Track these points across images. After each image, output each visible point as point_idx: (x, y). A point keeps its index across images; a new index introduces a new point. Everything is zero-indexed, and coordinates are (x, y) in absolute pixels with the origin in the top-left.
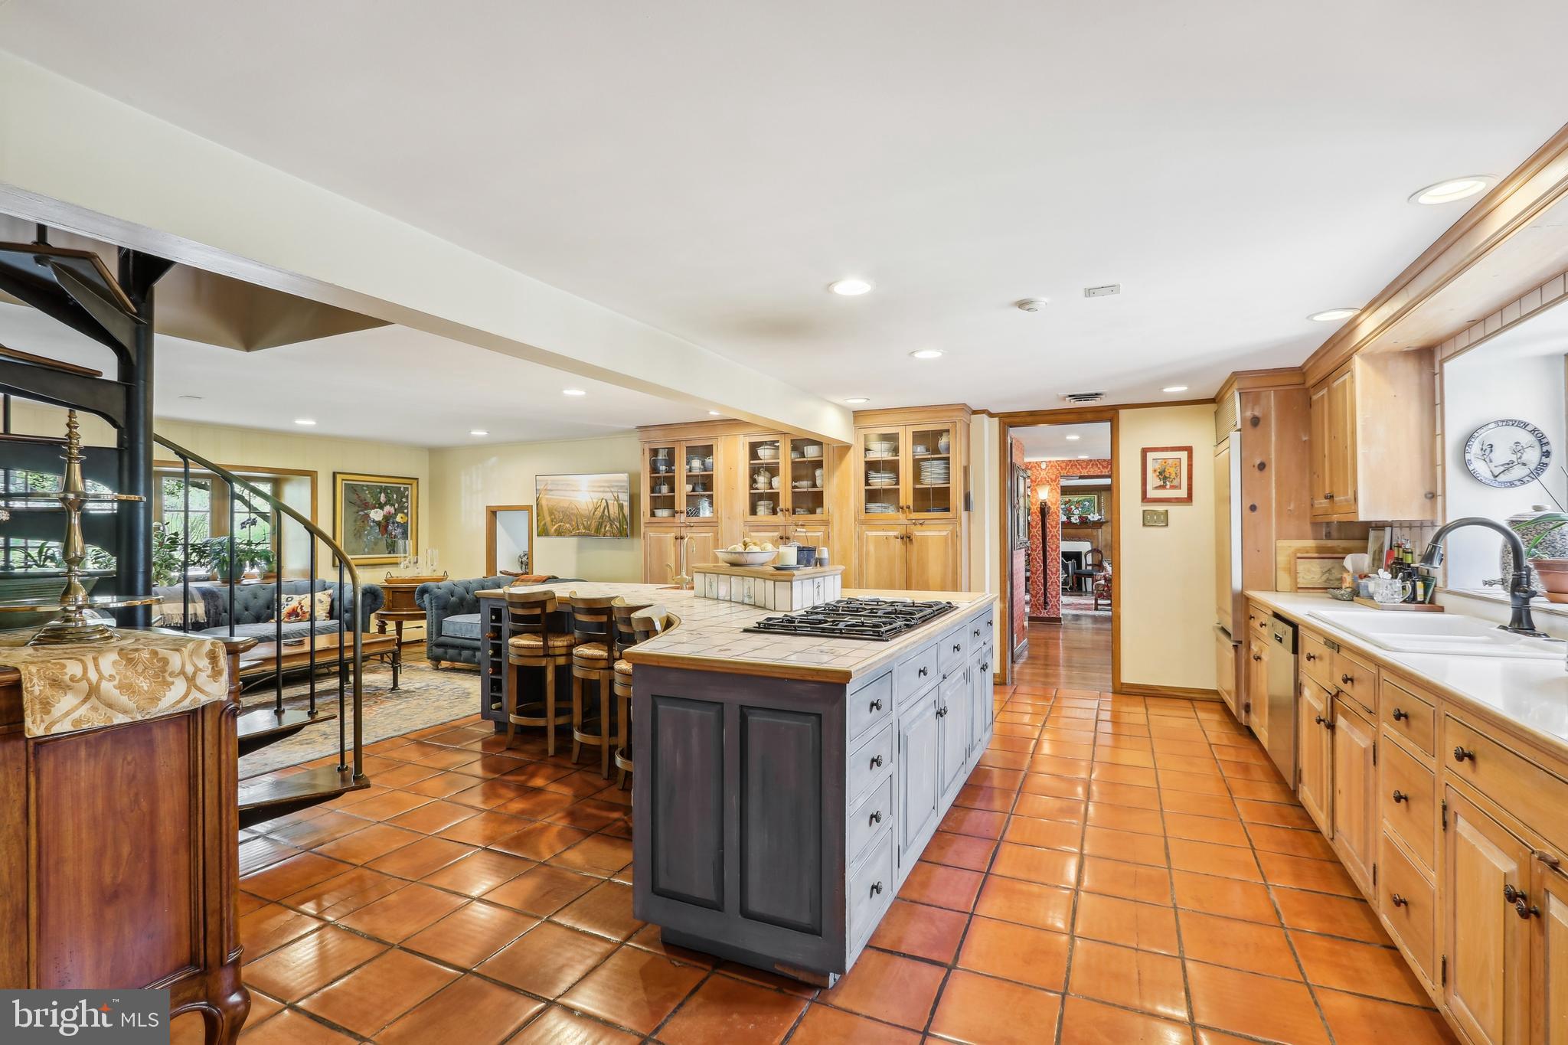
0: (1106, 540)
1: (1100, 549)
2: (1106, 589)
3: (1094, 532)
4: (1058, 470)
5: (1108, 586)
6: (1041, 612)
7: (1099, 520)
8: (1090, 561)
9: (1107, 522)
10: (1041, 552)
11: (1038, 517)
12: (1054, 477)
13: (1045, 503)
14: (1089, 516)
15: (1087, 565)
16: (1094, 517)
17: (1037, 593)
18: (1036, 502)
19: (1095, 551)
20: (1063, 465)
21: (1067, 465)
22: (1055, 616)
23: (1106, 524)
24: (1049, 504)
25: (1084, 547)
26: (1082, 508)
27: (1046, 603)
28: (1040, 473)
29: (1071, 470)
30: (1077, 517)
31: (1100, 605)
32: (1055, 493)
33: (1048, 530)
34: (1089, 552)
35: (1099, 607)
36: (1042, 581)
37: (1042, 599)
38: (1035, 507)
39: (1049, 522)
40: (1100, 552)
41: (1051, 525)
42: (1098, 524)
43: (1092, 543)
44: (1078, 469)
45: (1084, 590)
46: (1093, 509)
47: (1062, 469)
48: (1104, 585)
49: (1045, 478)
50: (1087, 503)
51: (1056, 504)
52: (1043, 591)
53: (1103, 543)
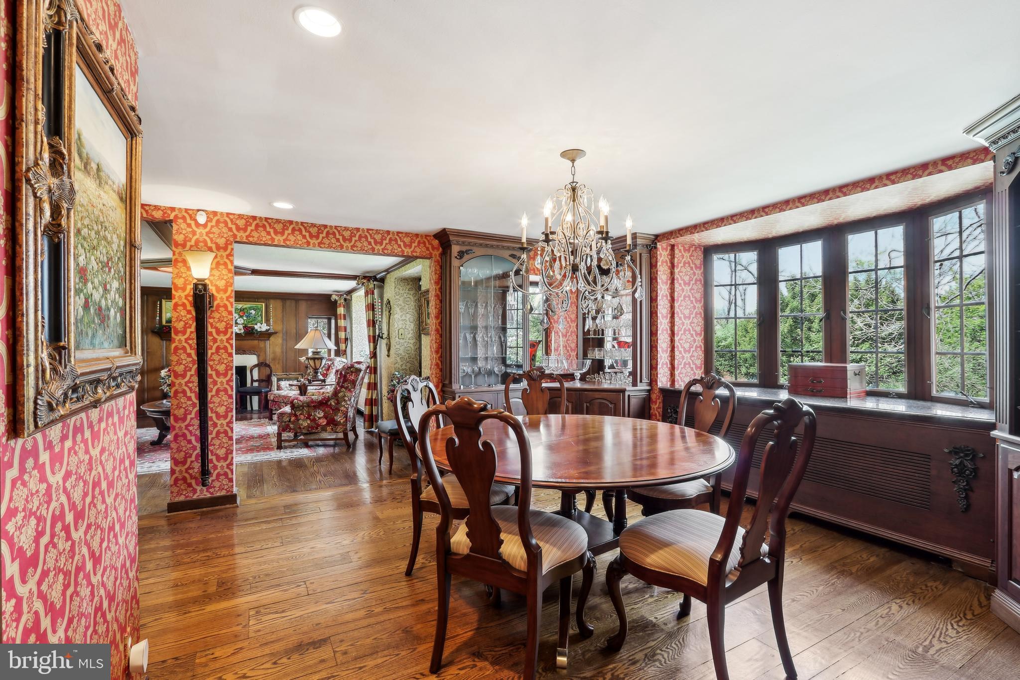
0: (274, 353)
1: (268, 362)
2: (293, 419)
3: (262, 344)
4: (230, 230)
5: (296, 415)
6: (195, 491)
7: (267, 330)
8: (256, 377)
9: (275, 333)
10: (195, 379)
11: (189, 312)
12: (222, 242)
13: (205, 286)
14: (255, 326)
15: (253, 381)
16: (262, 327)
17: (187, 456)
18: (185, 284)
19: (261, 365)
20: (241, 223)
21: (248, 224)
22: (223, 493)
23: (275, 336)
24: (212, 289)
25: (250, 360)
26: (247, 317)
27: (205, 472)
28: (194, 233)
29: (255, 234)
30: (241, 327)
31: (286, 441)
32: (225, 272)
33: (210, 338)
34: (255, 366)
35: (283, 444)
36: (198, 433)
37: (197, 466)
38: (183, 295)
39: (214, 322)
40: (269, 366)
41: (216, 328)
42: (267, 335)
43: (258, 357)
44: (269, 233)
45: (249, 408)
46: (260, 319)
47: (238, 229)
48: (290, 415)
49: (205, 242)
50: (253, 312)
51: (225, 291)
52: (198, 450)
53: (272, 356)
